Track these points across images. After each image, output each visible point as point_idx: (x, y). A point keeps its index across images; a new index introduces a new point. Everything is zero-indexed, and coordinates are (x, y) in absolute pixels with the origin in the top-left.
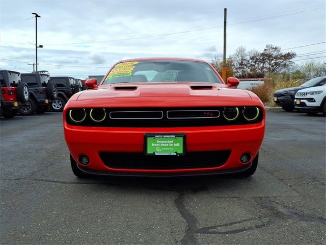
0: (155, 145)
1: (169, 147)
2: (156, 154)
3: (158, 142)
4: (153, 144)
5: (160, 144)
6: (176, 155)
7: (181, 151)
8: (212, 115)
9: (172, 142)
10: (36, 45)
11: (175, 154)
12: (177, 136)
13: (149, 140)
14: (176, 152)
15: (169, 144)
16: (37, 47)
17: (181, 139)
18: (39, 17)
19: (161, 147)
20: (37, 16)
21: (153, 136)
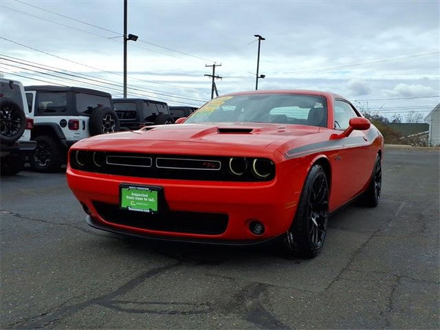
0: (130, 198)
1: (143, 202)
2: (130, 209)
3: (133, 194)
4: (127, 197)
5: (135, 197)
6: (150, 213)
7: (155, 209)
8: (213, 166)
9: (147, 196)
10: (257, 75)
11: (149, 211)
12: (152, 189)
13: (124, 191)
14: (150, 209)
15: (143, 197)
16: (257, 77)
17: (155, 193)
18: (264, 39)
19: (136, 201)
20: (261, 38)
21: (127, 186)
